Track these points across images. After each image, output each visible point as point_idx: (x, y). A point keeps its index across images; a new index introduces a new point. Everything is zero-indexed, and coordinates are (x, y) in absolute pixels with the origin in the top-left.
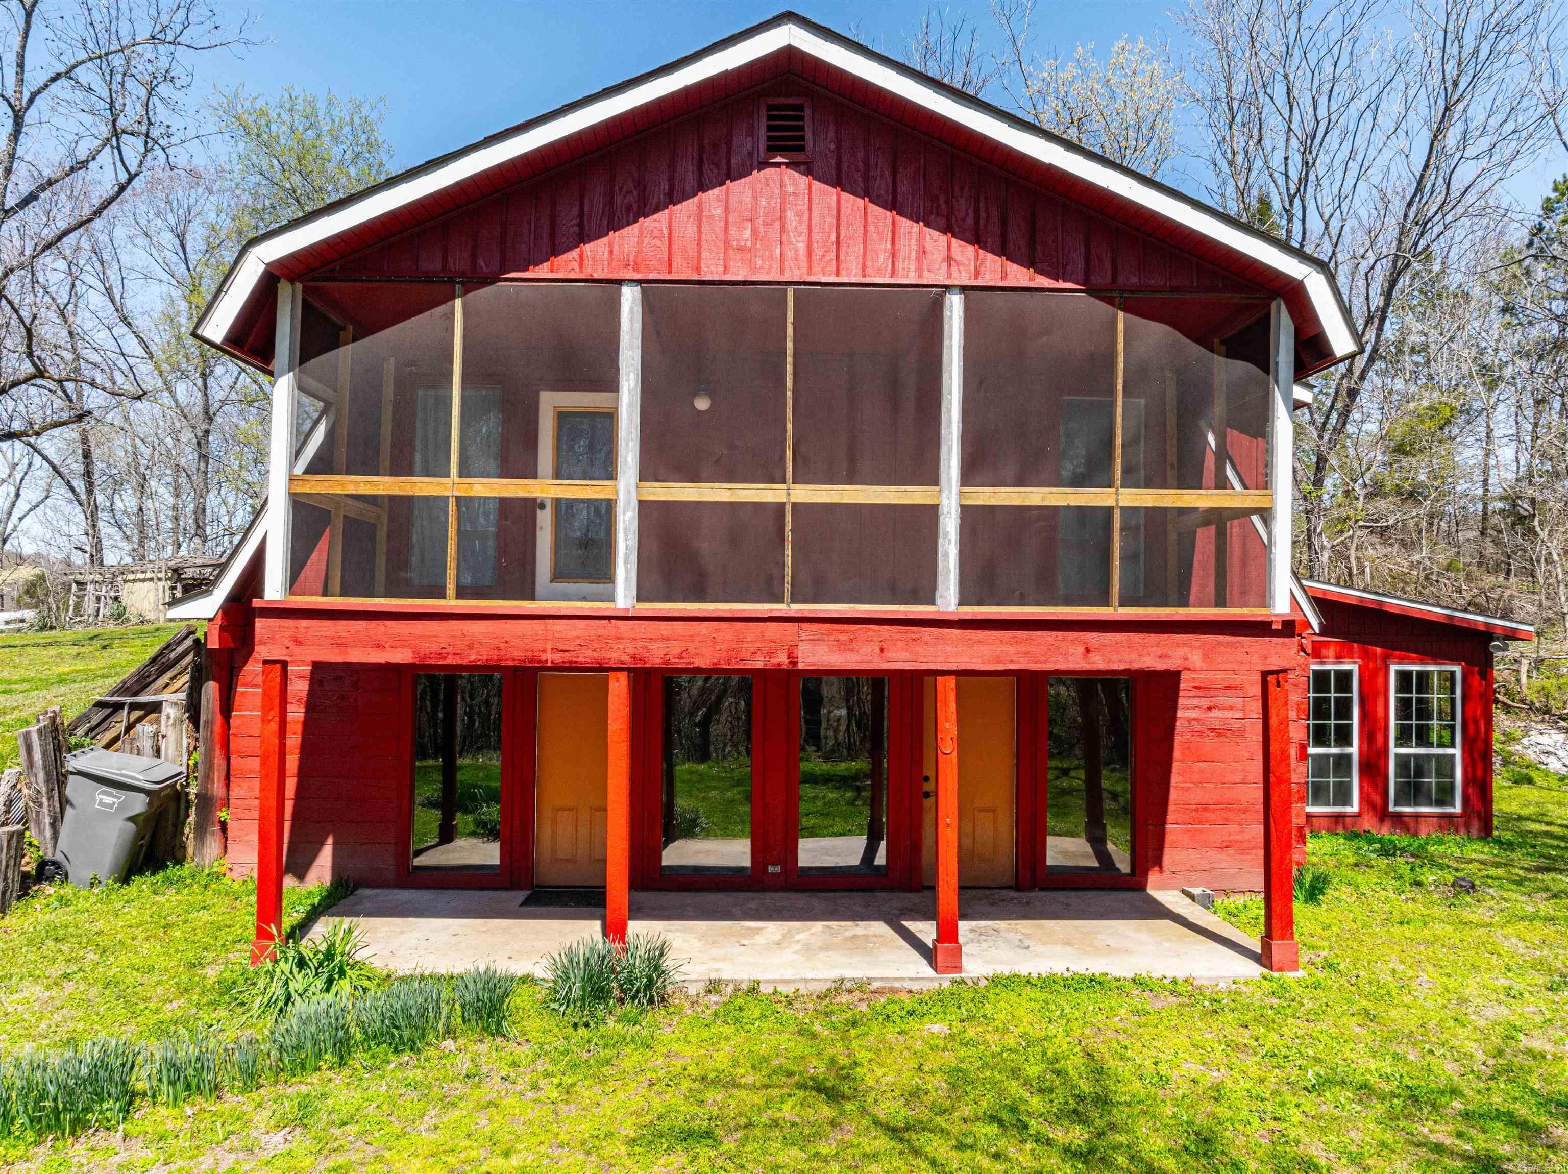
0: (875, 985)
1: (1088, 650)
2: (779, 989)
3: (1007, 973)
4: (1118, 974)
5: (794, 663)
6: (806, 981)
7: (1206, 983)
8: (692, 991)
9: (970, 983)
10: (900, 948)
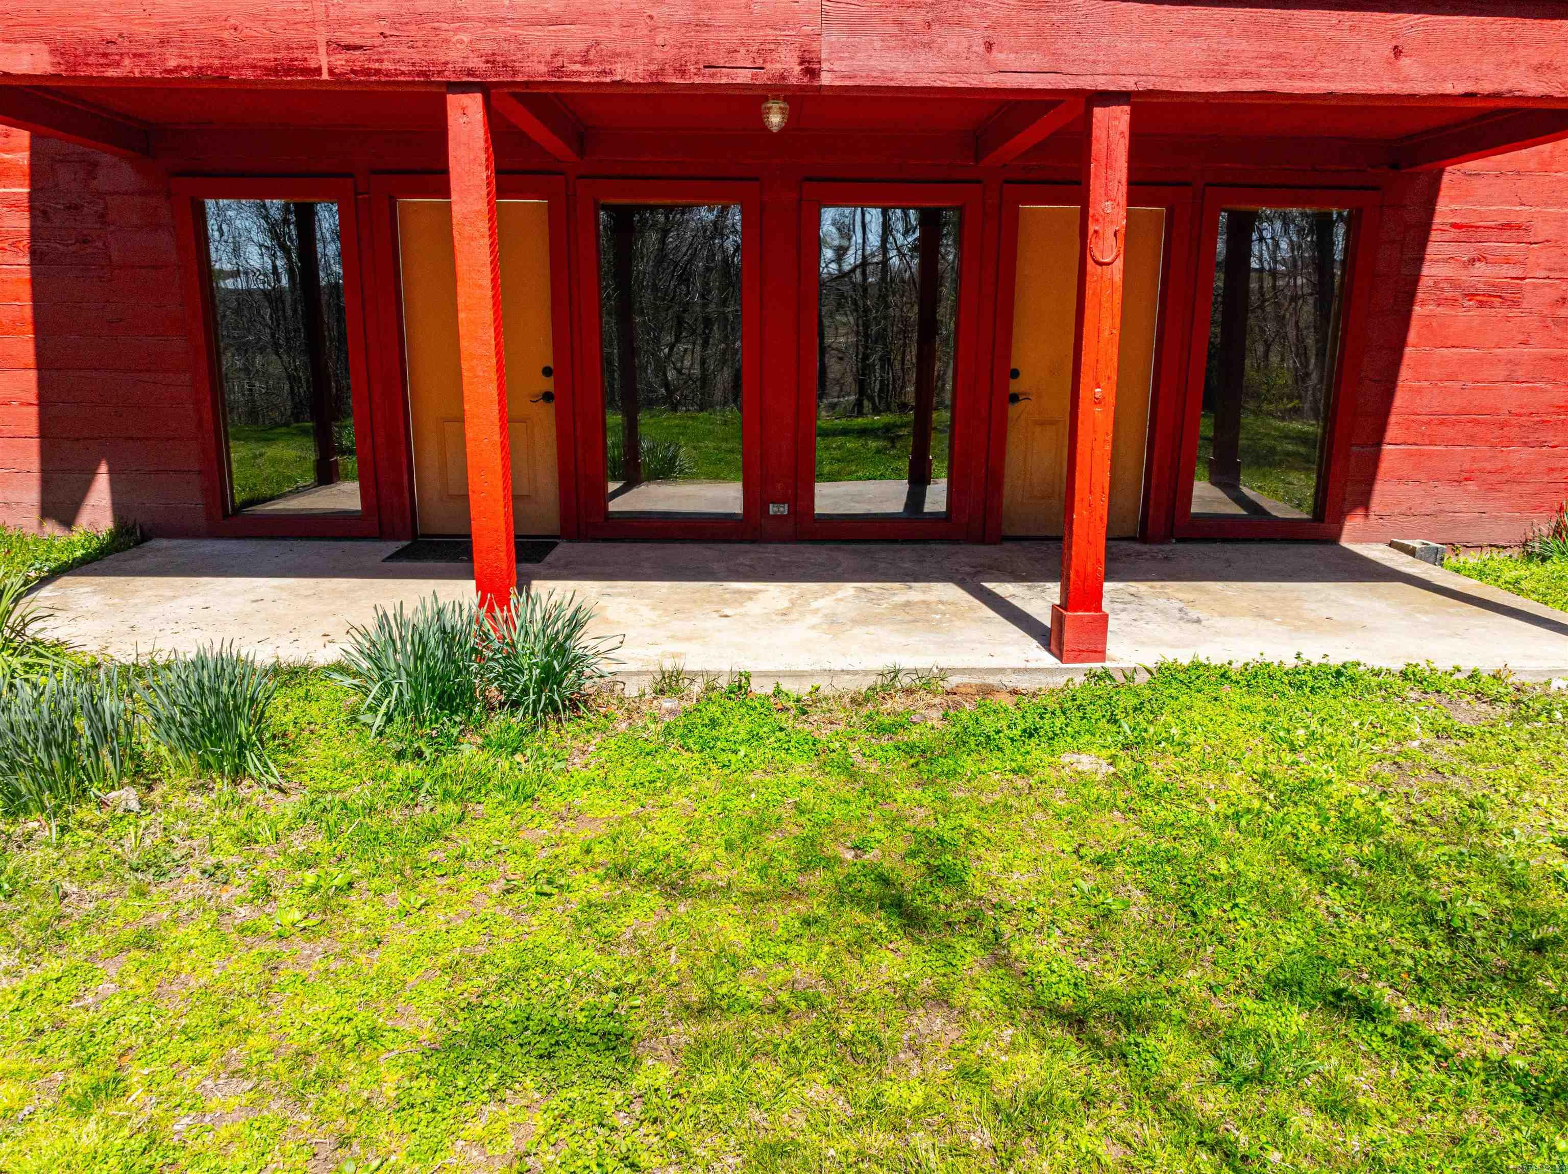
0: (954, 681)
1: (1397, 52)
2: (784, 687)
3: (1186, 662)
4: (1377, 664)
5: (812, 72)
6: (831, 673)
7: (1528, 680)
8: (632, 691)
9: (1120, 679)
10: (987, 621)
